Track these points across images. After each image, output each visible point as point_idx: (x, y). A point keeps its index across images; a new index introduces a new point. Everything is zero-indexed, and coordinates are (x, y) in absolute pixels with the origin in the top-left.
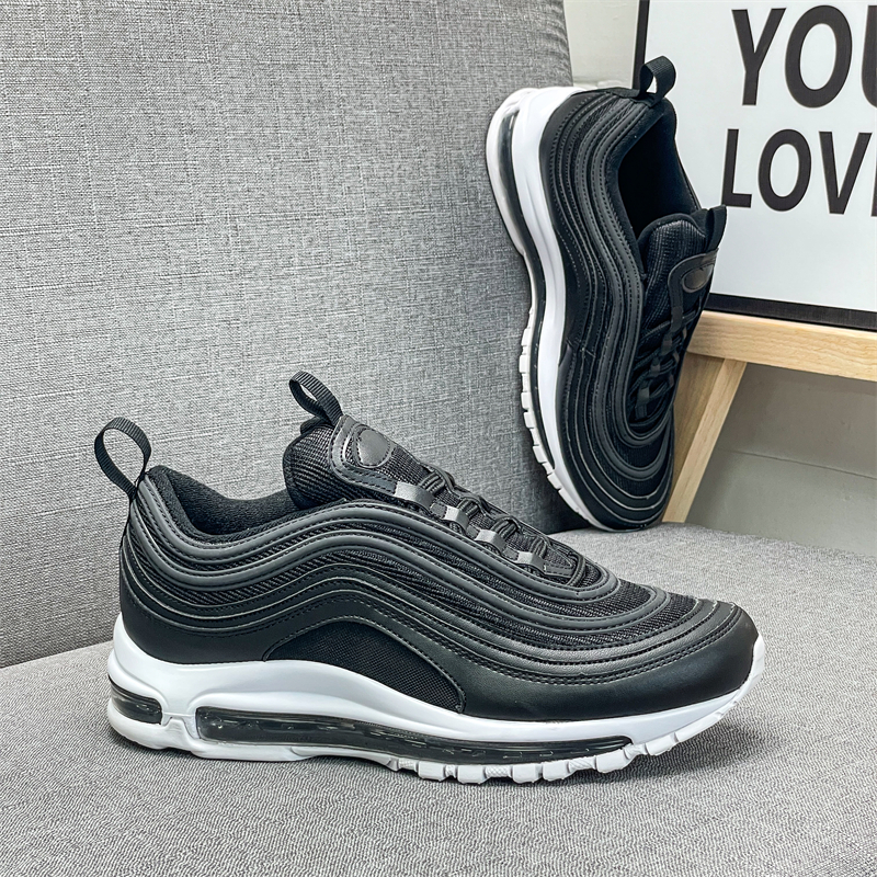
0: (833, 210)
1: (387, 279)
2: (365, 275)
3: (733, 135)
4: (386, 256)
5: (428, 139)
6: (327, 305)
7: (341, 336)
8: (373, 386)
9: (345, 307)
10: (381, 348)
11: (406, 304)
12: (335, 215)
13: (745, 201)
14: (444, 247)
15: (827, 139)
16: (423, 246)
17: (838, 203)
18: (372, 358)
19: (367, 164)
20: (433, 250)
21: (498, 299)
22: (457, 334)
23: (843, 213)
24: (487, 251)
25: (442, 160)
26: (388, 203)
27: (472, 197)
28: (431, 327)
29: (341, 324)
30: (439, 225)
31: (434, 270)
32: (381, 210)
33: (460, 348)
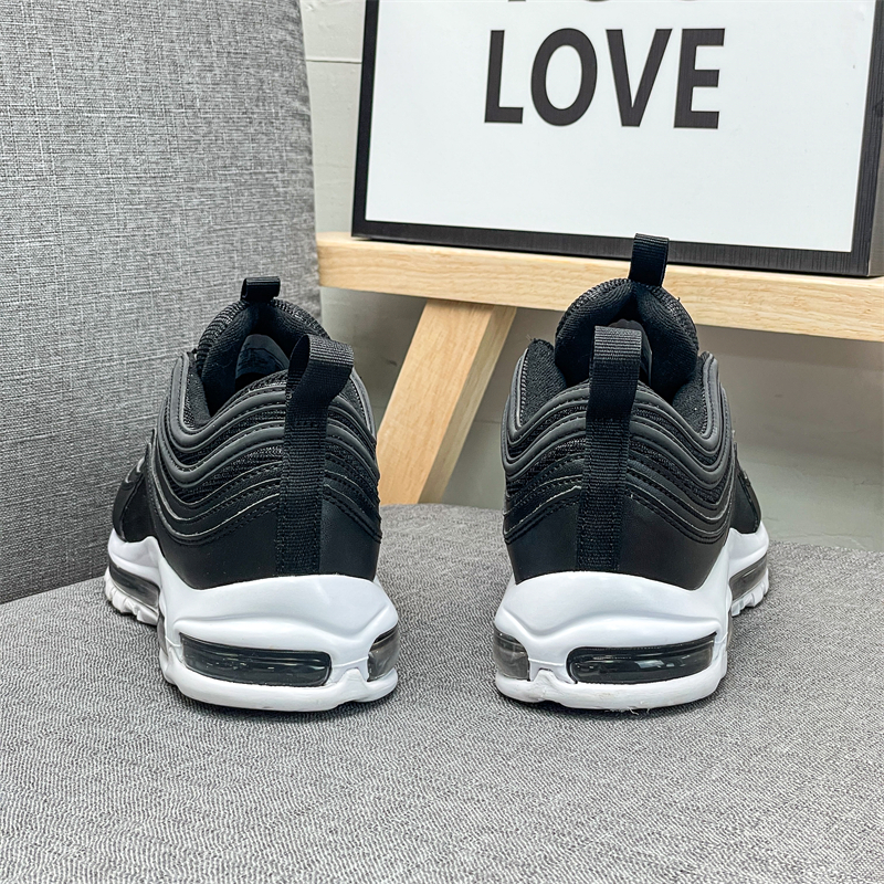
0: (625, 123)
1: (90, 200)
2: (62, 193)
3: (497, 38)
4: (87, 170)
5: (134, 25)
6: (16, 230)
7: (34, 271)
8: (76, 337)
9: (37, 233)
10: (85, 289)
11: (114, 233)
12: (22, 113)
13: (515, 115)
14: (157, 163)
15: (615, 38)
16: (132, 161)
17: (632, 114)
18: (73, 302)
19: (60, 50)
20: (145, 166)
21: (223, 233)
22: (177, 274)
23: (638, 125)
24: (208, 172)
25: (152, 54)
26: (88, 102)
27: (189, 103)
28: (144, 265)
29: (34, 255)
30: (152, 135)
31: (146, 192)
32: (79, 111)
33: (181, 293)
